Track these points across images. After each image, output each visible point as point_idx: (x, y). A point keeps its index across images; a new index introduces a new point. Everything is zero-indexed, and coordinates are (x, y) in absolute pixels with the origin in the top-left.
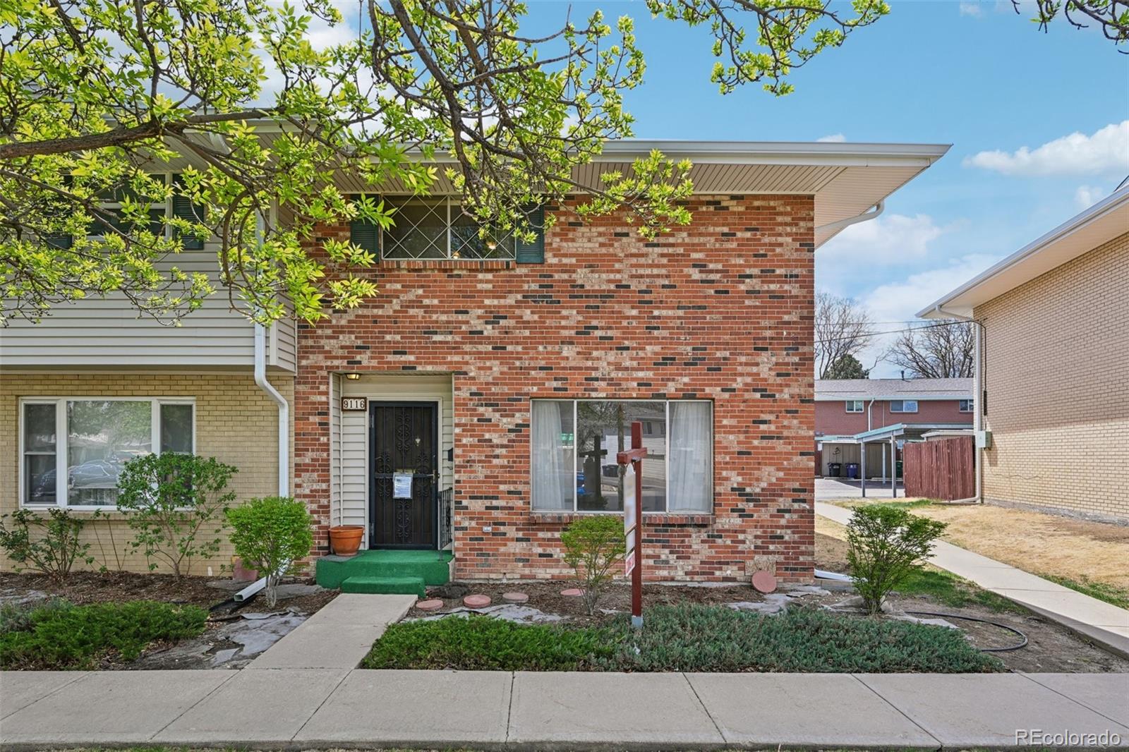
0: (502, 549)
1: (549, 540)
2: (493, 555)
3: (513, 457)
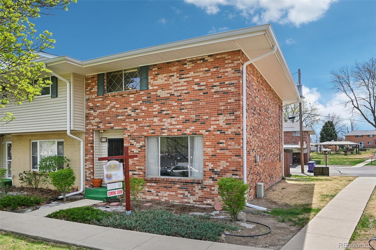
1: (150, 186)
3: (140, 157)
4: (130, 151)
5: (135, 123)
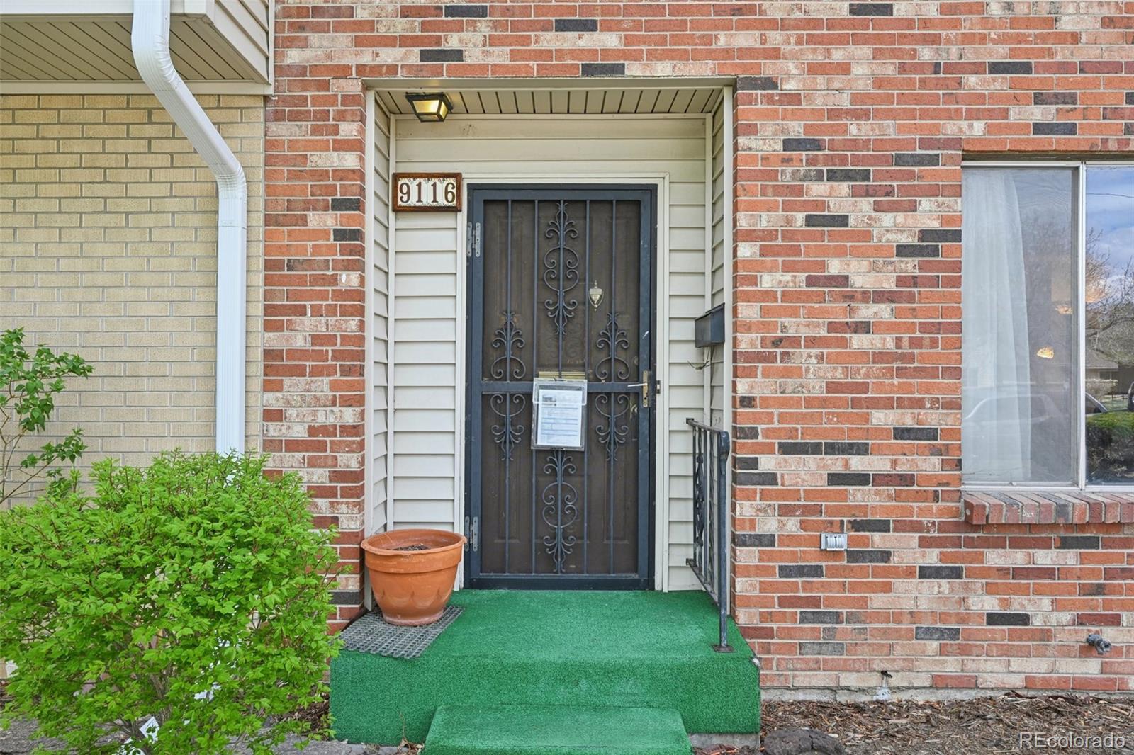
0: (878, 601)
1: (1018, 573)
2: (851, 618)
3: (910, 328)
4: (811, 281)
5: (863, 41)
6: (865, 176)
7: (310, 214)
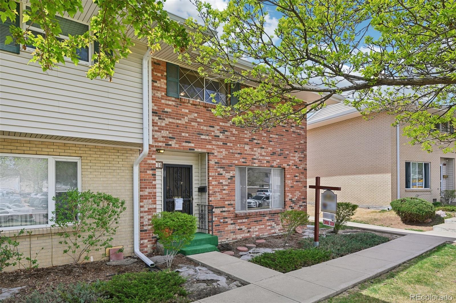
0: (226, 229)
1: (241, 223)
2: (223, 231)
3: (229, 190)
4: (218, 183)
5: (224, 148)
6: (224, 168)
7: (148, 171)
